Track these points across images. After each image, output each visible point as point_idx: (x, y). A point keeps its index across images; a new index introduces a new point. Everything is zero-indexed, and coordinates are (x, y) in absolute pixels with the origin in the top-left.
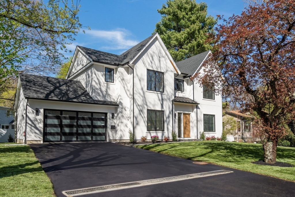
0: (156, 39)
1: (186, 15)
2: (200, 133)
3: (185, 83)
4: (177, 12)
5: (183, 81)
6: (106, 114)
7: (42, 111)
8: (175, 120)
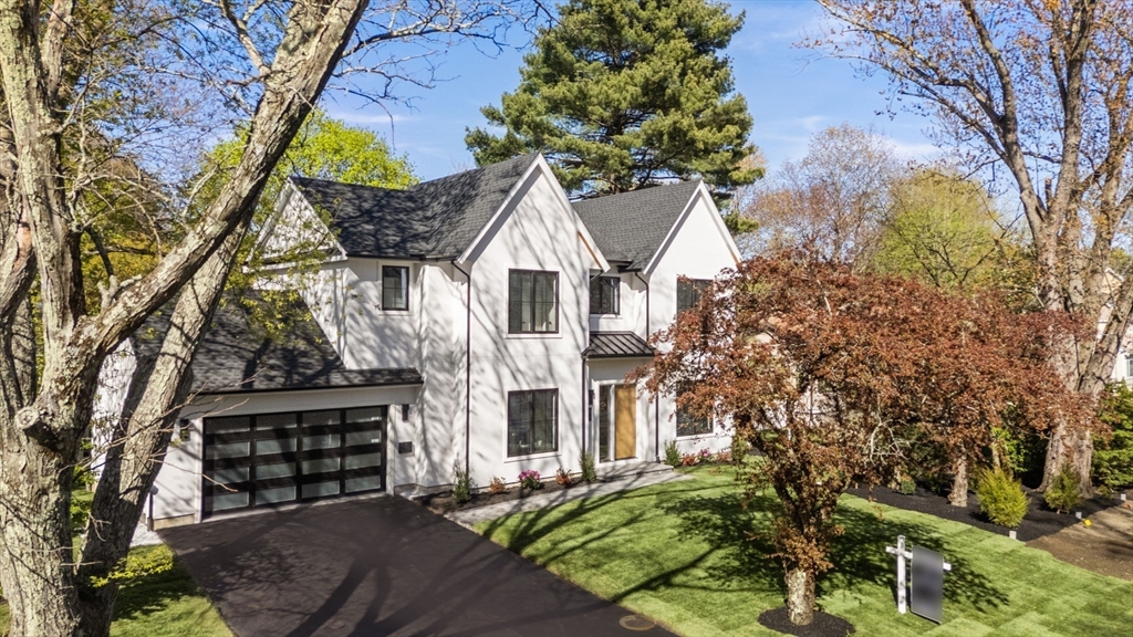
0: (538, 170)
1: (640, 11)
2: (665, 444)
3: (623, 285)
4: (610, 6)
5: (618, 280)
6: (384, 410)
7: (198, 423)
8: (590, 409)
